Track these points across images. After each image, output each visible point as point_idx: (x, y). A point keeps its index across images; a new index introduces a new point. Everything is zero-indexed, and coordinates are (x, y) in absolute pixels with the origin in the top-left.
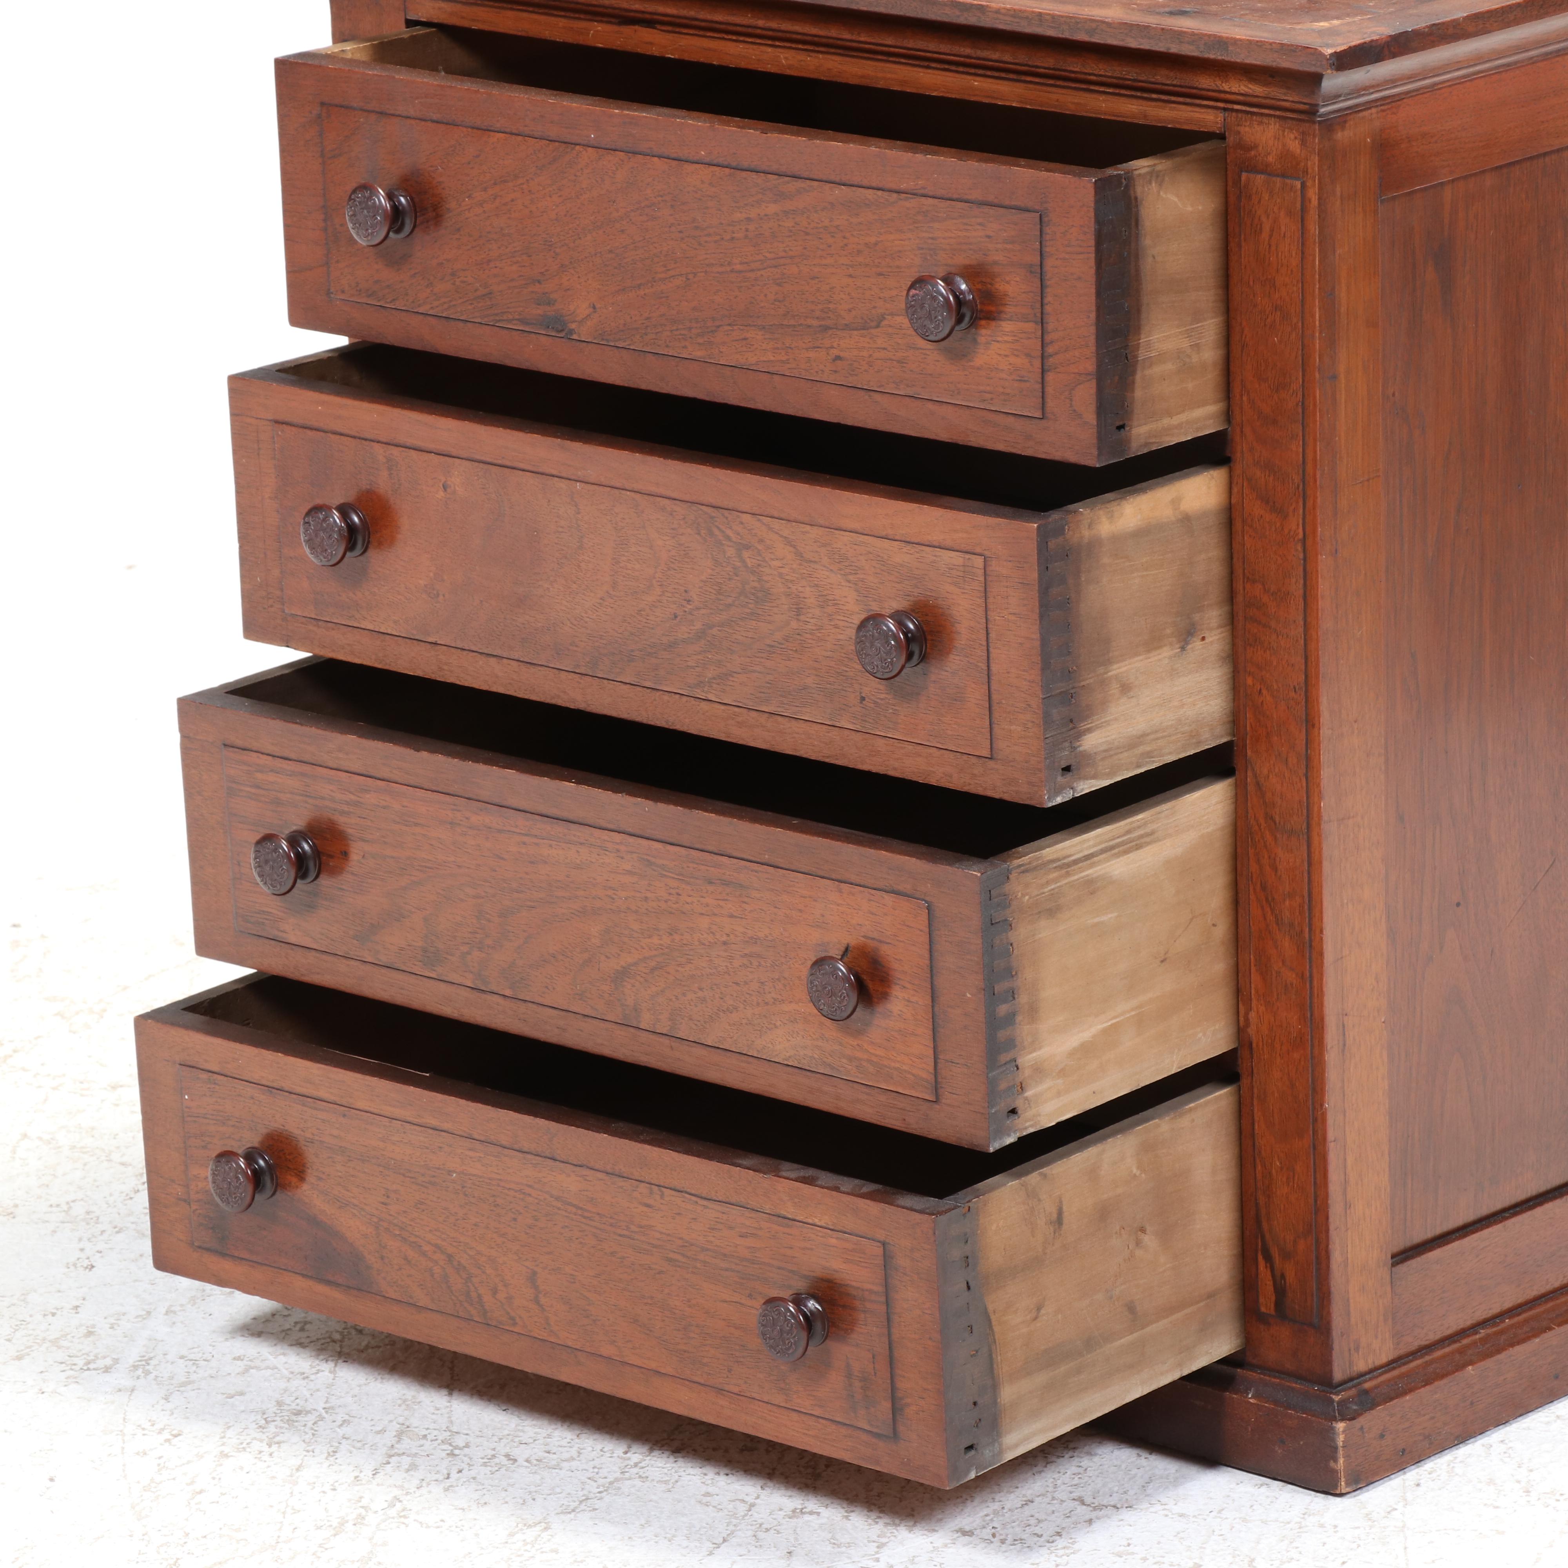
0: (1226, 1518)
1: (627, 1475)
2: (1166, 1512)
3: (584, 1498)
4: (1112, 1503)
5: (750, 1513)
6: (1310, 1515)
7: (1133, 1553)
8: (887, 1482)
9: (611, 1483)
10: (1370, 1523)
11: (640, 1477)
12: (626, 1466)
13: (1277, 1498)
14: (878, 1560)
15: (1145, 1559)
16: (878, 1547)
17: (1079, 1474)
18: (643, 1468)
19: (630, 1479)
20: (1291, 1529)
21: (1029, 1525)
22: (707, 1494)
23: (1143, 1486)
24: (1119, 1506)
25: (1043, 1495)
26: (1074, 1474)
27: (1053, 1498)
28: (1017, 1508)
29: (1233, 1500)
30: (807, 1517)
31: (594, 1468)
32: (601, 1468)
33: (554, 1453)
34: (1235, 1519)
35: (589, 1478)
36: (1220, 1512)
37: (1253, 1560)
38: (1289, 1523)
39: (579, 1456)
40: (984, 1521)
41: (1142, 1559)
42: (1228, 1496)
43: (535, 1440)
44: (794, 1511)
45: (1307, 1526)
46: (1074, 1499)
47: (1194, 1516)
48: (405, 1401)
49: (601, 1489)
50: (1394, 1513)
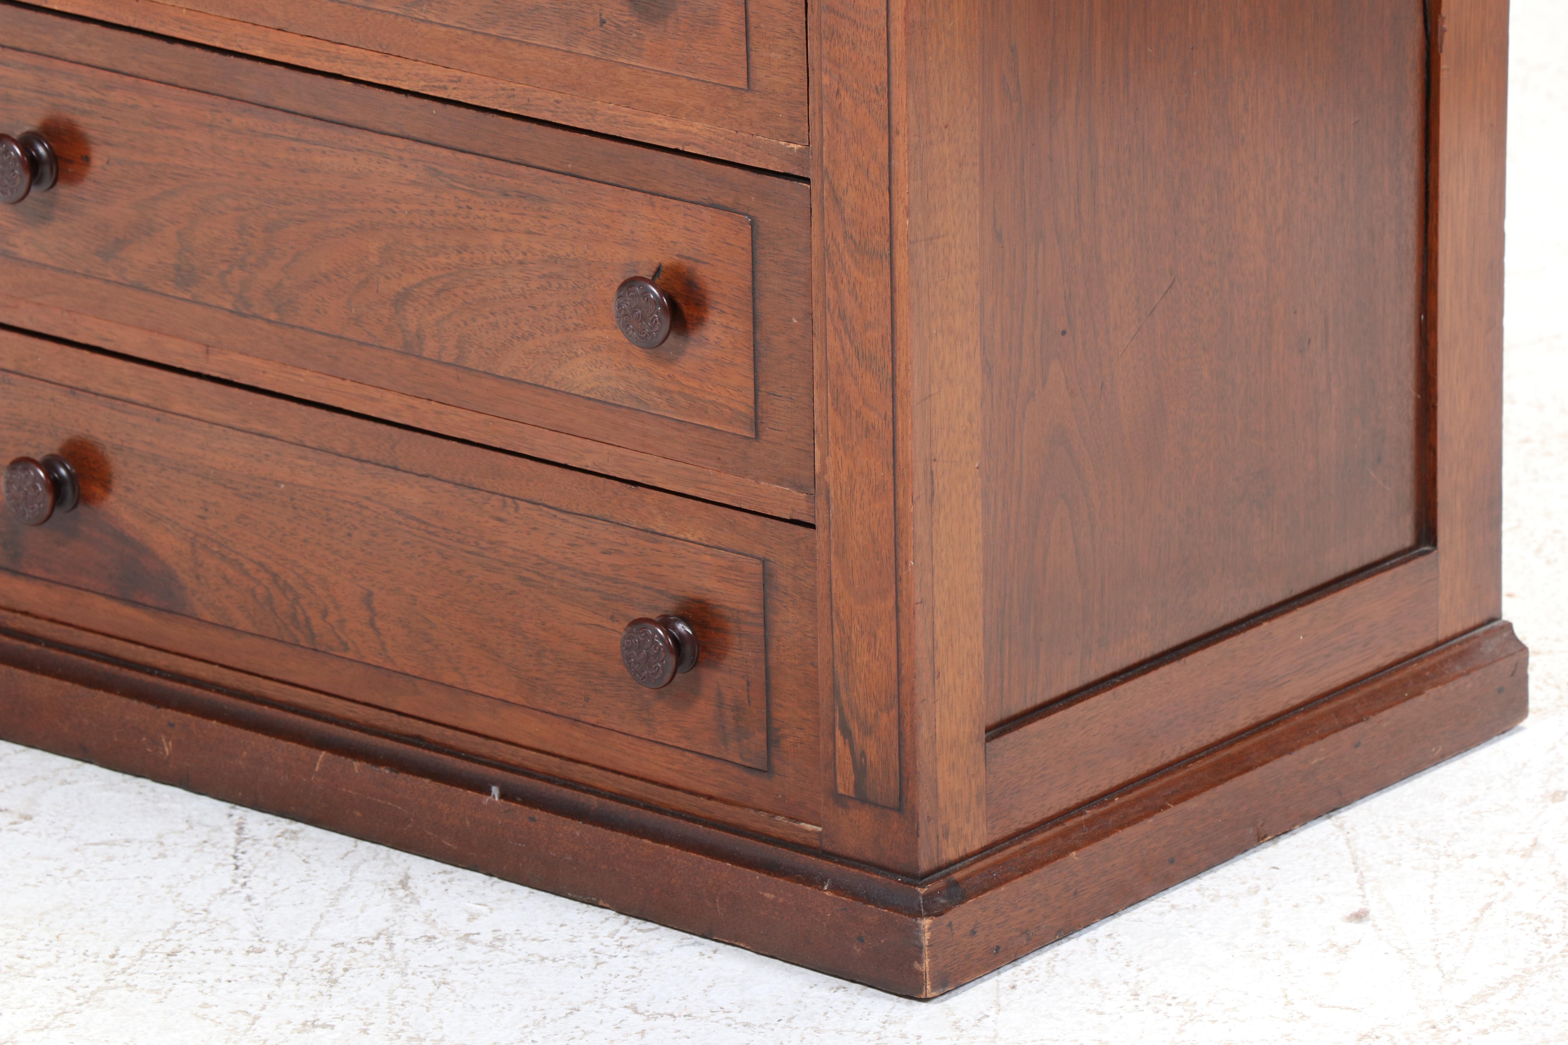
0: (797, 1028)
1: (112, 983)
2: (728, 1021)
3: (60, 1011)
4: (669, 1011)
5: (253, 1027)
6: (890, 1024)
8: (414, 988)
9: (93, 993)
10: (958, 1032)
11: (128, 985)
12: (112, 972)
13: (854, 1004)
17: (633, 976)
18: (131, 974)
19: (116, 988)
20: (869, 1041)
21: (573, 1038)
22: (205, 1005)
23: (705, 991)
24: (676, 1014)
25: (591, 1002)
26: (627, 977)
27: (603, 1006)
28: (560, 1018)
29: (806, 1007)
30: (319, 1031)
31: (74, 975)
32: (83, 975)
33: (29, 958)
34: (806, 1029)
35: (68, 988)
36: (790, 1020)
38: (866, 1033)
39: (57, 961)
40: (523, 1033)
42: (800, 1002)
43: (6, 943)
44: (304, 1024)
45: (887, 1037)
46: (626, 1007)
47: (761, 1026)
49: (81, 1000)
50: (985, 1020)
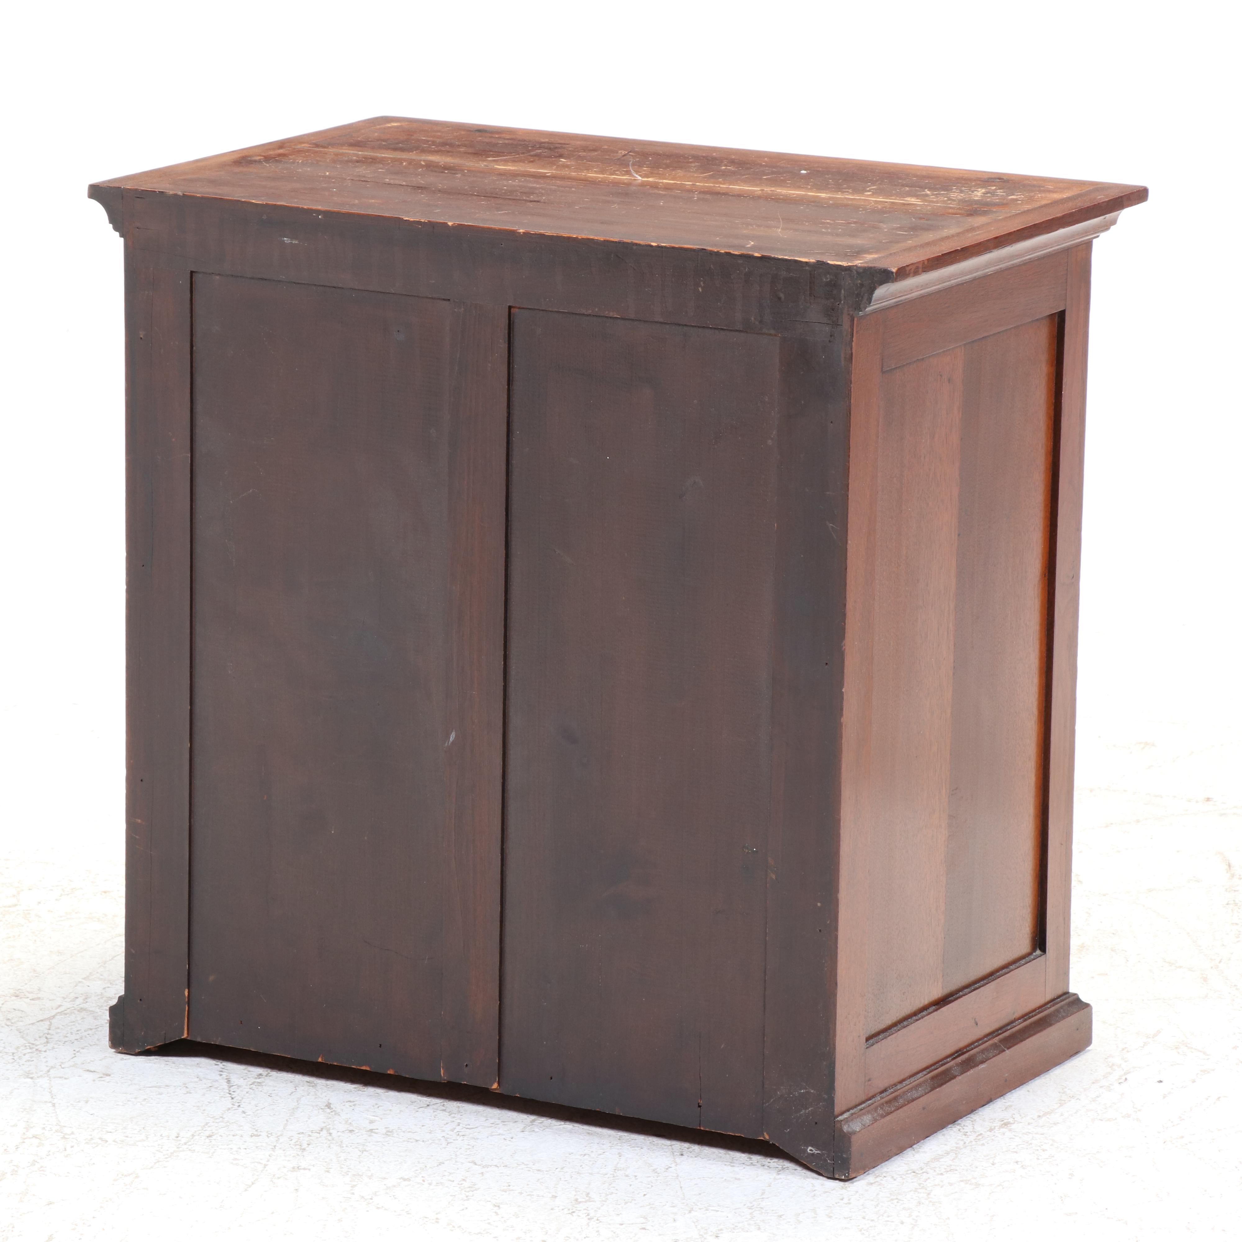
7: (512, 1190)
14: (353, 1194)
15: (521, 1193)
16: (352, 1187)
37: (588, 1194)
41: (519, 1193)
48: (25, 1109)
